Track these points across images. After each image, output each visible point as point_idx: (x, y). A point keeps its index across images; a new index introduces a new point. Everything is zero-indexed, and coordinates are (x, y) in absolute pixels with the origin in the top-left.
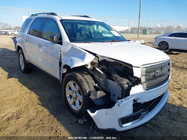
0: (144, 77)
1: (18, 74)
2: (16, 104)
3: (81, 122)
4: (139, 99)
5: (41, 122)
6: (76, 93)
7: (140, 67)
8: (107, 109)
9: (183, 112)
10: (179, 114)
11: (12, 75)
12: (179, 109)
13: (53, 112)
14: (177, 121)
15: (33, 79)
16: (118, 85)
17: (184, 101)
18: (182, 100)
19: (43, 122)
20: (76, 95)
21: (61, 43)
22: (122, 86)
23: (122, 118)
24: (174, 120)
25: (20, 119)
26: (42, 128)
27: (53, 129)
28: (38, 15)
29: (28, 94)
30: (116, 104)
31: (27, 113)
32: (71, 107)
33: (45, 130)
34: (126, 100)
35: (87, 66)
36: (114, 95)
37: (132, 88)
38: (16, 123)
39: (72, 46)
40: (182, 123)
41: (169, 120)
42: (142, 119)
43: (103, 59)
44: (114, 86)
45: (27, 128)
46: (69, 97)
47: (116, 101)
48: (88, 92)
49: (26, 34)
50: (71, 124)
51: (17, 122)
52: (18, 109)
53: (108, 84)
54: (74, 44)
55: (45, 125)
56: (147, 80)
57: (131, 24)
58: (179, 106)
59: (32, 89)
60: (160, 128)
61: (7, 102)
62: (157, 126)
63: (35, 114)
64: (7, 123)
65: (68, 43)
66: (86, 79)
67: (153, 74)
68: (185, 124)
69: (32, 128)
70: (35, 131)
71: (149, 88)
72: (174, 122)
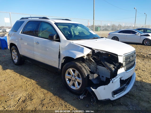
0: (124, 62)
1: (12, 66)
2: (23, 89)
3: (82, 97)
4: (122, 77)
5: (51, 101)
6: (75, 77)
7: (122, 56)
8: (105, 85)
9: (144, 85)
10: (142, 86)
11: (7, 68)
12: (141, 83)
13: (57, 92)
14: (142, 91)
15: (27, 69)
16: (108, 69)
17: (142, 77)
18: (141, 77)
19: (53, 101)
20: (75, 78)
21: (59, 41)
22: (110, 69)
23: (114, 91)
24: (141, 90)
25: (34, 100)
26: (54, 105)
27: (63, 105)
28: (29, 18)
29: (29, 81)
30: (111, 82)
31: (37, 95)
32: (70, 87)
33: (57, 106)
34: (116, 78)
35: (84, 57)
36: (103, 77)
37: (119, 70)
38: (32, 104)
39: (69, 43)
40: (146, 92)
41: (138, 91)
42: (125, 91)
43: (98, 51)
44: (103, 70)
45: (43, 106)
46: (68, 81)
47: (111, 80)
48: (86, 75)
49: (20, 33)
50: (74, 100)
51: (32, 102)
52: (27, 93)
53: (98, 69)
54: (71, 41)
55: (55, 102)
56: (126, 64)
57: (89, 23)
58: (140, 81)
59: (30, 77)
60: (134, 96)
61: (15, 89)
62: (132, 95)
63: (43, 96)
64: (24, 104)
65: (65, 40)
66: (83, 66)
67: (129, 60)
68: (148, 92)
69: (47, 105)
70: (50, 107)
71: (127, 70)
72: (141, 91)
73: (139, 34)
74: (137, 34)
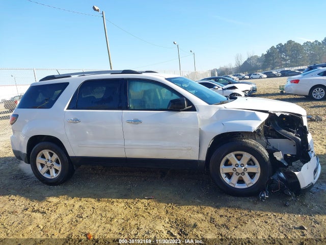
5: (225, 217)
16: (291, 140)
19: (228, 216)
20: (244, 168)
26: (239, 220)
27: (252, 216)
32: (234, 187)
33: (246, 220)
44: (279, 144)
45: (227, 228)
46: (225, 177)
49: (65, 110)
51: (201, 229)
54: (221, 106)
55: (235, 217)
69: (231, 225)
70: (239, 225)
73: (219, 87)
74: (216, 87)
